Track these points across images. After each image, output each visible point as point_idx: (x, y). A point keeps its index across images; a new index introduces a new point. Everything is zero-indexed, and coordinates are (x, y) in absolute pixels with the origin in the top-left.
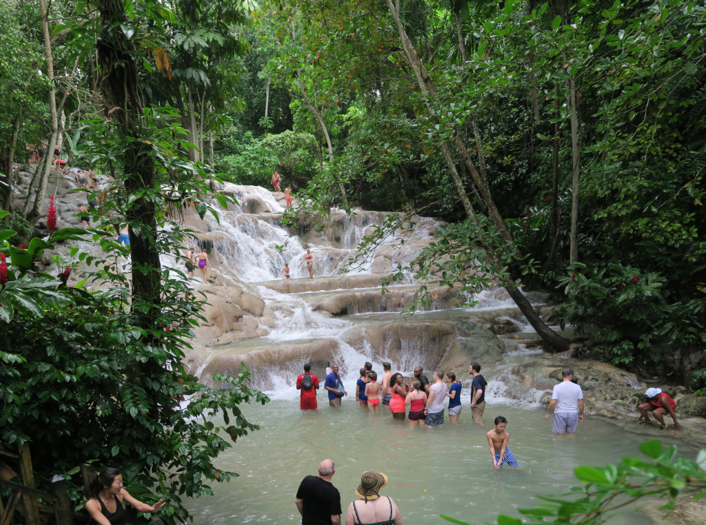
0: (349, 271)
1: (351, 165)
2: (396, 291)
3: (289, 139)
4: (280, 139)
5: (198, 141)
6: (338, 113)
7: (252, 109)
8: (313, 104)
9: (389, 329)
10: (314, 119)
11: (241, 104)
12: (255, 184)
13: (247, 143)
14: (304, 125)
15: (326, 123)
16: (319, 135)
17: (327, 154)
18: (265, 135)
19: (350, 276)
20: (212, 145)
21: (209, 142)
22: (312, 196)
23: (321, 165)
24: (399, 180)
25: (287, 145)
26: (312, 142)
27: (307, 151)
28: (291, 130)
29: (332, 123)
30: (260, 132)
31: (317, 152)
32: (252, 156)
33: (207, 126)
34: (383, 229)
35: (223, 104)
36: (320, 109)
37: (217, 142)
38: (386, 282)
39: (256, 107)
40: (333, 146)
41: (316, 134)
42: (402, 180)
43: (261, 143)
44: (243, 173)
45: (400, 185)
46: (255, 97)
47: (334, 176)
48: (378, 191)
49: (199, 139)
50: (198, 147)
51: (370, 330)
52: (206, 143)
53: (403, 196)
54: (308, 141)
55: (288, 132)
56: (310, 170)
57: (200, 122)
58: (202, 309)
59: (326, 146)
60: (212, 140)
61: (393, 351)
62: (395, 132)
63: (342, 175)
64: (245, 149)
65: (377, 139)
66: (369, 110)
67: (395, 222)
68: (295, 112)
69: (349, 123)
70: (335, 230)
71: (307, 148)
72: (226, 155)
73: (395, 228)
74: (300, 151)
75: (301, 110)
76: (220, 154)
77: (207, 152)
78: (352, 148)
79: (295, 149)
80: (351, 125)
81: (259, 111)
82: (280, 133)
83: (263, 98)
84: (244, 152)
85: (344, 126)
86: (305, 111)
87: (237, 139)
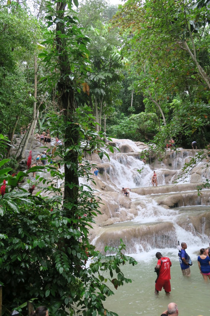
0: (178, 182)
1: (176, 127)
2: (205, 193)
3: (143, 116)
4: (138, 116)
5: (98, 120)
6: (167, 103)
7: (125, 103)
8: (155, 99)
9: (203, 216)
10: (156, 106)
11: (120, 102)
12: (126, 138)
13: (122, 119)
14: (150, 109)
15: (162, 108)
16: (158, 114)
17: (163, 122)
18: (131, 115)
19: (178, 185)
20: (105, 121)
21: (104, 120)
22: (156, 144)
23: (160, 127)
24: (202, 133)
25: (142, 119)
26: (155, 117)
27: (152, 121)
28: (144, 112)
29: (165, 107)
30: (128, 113)
31: (157, 121)
32: (124, 125)
33: (103, 113)
34: (196, 159)
35: (111, 102)
36: (158, 101)
37: (108, 119)
38: (199, 188)
39: (127, 103)
40: (165, 118)
41: (156, 113)
42: (203, 132)
43: (129, 119)
44: (120, 133)
45: (203, 135)
46: (126, 98)
47: (167, 133)
48: (191, 139)
49: (99, 119)
50: (99, 123)
51: (192, 217)
52: (103, 120)
53: (205, 141)
54: (152, 116)
55: (142, 113)
56: (154, 130)
57: (100, 111)
58: (99, 207)
59: (162, 118)
60: (106, 119)
61: (207, 230)
62: (198, 111)
63: (172, 132)
64: (121, 122)
65: (189, 114)
66: (183, 100)
67: (202, 155)
68: (146, 104)
69: (173, 107)
70: (168, 160)
71: (152, 120)
72: (111, 125)
73: (202, 159)
74: (149, 121)
75: (149, 103)
76: (109, 125)
77: (103, 124)
78: (176, 119)
79: (146, 121)
80: (174, 108)
81: (128, 104)
82: (138, 114)
83: (130, 98)
84: (120, 124)
85: (171, 108)
86: (151, 103)
87: (118, 117)
